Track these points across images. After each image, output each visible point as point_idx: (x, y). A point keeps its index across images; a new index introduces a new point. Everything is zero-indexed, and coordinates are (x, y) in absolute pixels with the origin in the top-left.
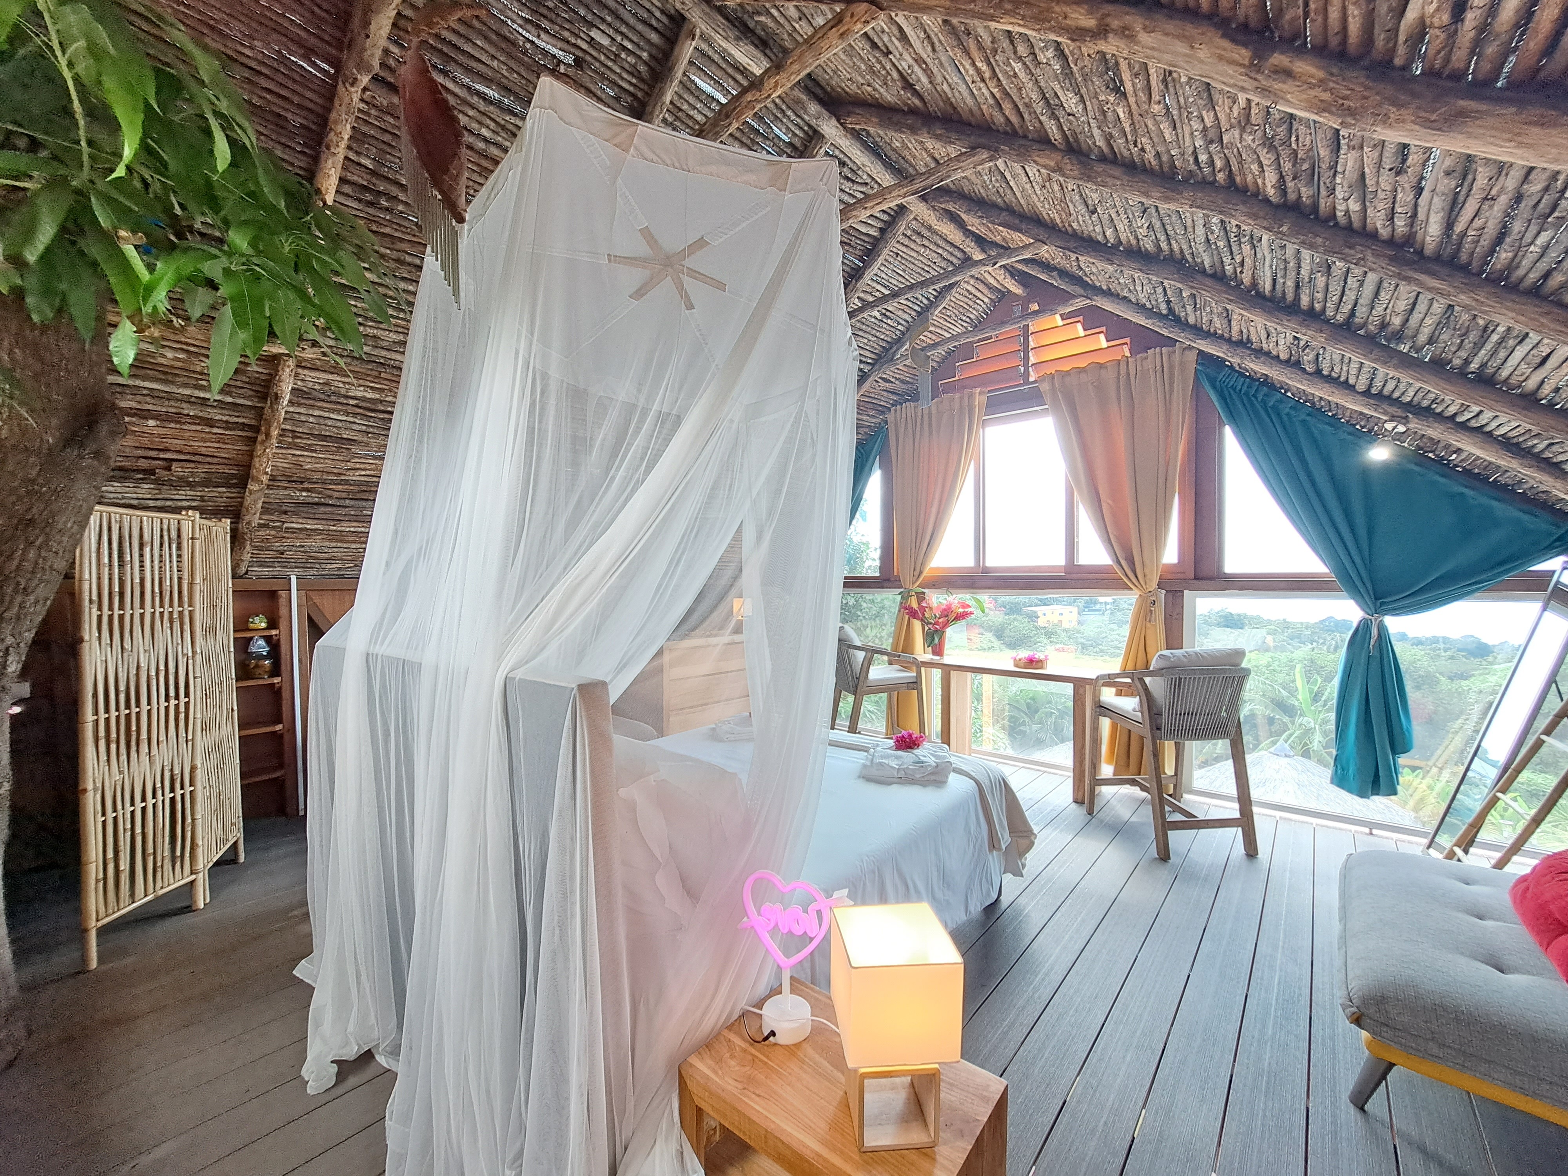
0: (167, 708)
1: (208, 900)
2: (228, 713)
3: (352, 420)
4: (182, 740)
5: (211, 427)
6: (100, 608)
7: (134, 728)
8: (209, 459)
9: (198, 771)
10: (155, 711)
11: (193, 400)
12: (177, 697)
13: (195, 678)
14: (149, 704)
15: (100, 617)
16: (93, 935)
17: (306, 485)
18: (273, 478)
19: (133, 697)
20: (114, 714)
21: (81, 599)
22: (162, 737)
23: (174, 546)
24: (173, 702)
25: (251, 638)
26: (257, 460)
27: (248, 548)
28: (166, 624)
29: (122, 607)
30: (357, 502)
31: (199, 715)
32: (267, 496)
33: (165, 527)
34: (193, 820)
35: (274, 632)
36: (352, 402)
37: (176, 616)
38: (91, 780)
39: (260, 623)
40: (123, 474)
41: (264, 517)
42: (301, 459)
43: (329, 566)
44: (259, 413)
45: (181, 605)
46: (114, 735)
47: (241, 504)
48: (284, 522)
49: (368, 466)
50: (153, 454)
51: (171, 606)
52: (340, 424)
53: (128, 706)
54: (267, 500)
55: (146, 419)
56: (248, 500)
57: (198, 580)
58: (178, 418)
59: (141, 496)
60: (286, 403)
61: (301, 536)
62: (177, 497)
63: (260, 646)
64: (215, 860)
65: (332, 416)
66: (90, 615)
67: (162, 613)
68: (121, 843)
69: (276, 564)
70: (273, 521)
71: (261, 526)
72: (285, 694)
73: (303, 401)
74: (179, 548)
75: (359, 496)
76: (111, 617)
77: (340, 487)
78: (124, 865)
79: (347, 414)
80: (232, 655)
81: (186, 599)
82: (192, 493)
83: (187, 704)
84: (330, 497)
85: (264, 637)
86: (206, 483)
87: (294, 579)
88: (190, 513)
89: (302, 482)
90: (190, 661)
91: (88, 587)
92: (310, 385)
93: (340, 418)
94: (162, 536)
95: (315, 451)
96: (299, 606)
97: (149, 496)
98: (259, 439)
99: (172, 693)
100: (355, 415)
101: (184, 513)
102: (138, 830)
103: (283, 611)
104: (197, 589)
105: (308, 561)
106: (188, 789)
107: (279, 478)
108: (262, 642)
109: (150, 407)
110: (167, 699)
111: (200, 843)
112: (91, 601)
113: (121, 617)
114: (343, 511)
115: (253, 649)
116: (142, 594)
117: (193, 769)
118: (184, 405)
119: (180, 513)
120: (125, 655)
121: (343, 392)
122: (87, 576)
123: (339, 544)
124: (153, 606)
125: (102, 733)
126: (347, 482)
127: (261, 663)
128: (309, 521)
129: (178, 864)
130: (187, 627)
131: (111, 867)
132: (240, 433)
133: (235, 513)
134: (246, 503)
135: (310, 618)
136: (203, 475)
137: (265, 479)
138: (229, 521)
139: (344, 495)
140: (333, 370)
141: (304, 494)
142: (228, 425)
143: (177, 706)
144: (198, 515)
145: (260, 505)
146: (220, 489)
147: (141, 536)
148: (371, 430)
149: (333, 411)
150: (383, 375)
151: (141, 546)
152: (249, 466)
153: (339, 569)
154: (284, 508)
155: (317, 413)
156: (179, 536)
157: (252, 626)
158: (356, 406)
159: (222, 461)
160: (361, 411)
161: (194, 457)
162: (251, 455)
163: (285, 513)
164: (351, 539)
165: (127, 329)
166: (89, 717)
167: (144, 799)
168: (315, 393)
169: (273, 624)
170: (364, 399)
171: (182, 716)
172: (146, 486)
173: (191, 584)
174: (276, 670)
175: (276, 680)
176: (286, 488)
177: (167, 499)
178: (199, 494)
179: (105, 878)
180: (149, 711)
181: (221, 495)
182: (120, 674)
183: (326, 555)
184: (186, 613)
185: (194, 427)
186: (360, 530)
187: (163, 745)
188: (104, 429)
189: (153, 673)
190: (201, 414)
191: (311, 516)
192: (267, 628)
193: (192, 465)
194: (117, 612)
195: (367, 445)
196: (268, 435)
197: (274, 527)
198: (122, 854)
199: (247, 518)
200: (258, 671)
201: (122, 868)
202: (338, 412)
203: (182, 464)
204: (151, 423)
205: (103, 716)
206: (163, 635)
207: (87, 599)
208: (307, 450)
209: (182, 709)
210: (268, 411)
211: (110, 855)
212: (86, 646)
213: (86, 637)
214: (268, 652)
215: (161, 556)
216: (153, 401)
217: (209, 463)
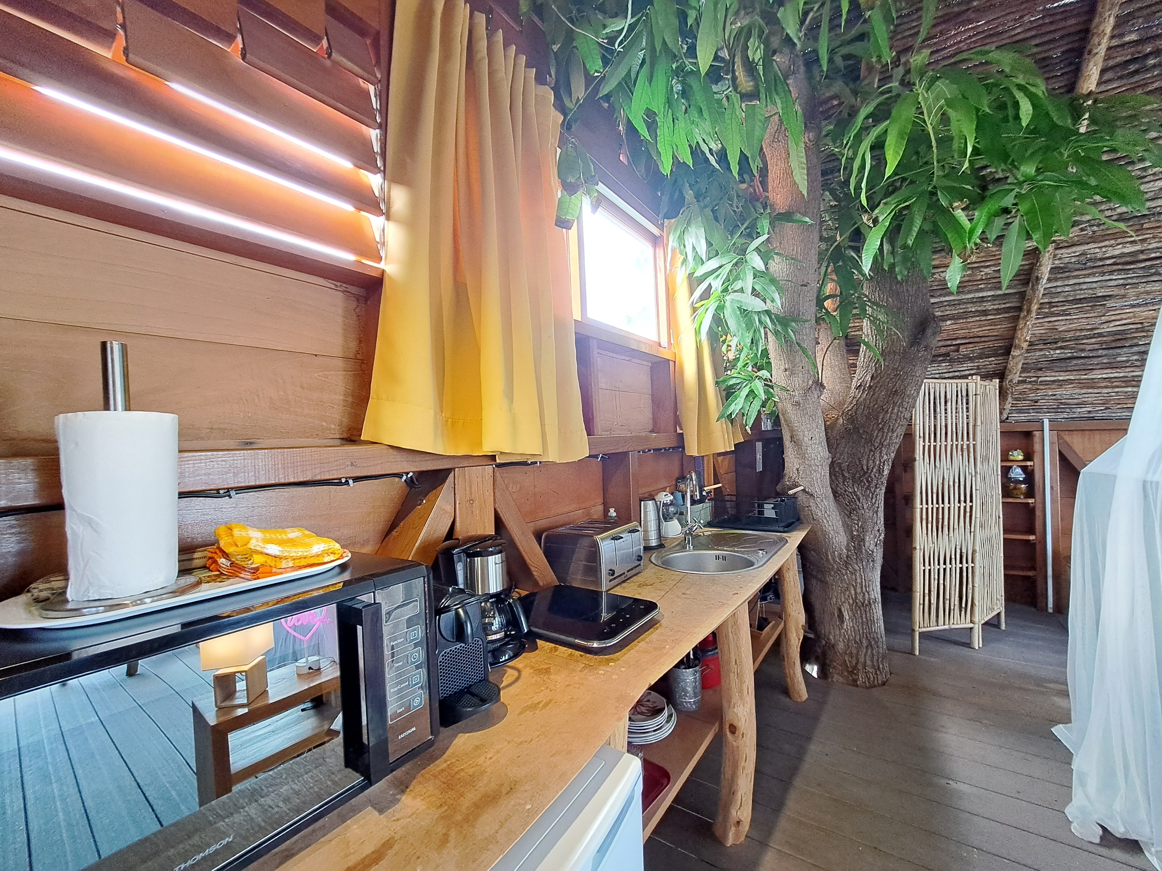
0: (959, 507)
1: (981, 646)
2: (996, 519)
3: (1108, 278)
4: (968, 530)
5: (987, 315)
6: (924, 441)
7: (941, 517)
8: (983, 339)
9: (977, 554)
10: (952, 508)
11: (975, 300)
12: (965, 502)
13: (976, 490)
14: (949, 503)
15: (924, 446)
16: (917, 634)
17: (1060, 344)
18: (1031, 344)
19: (941, 498)
20: (930, 506)
21: (915, 436)
22: (956, 526)
23: (964, 401)
24: (963, 504)
25: (1011, 467)
26: (1019, 332)
27: (1010, 399)
28: (960, 452)
29: (935, 441)
30: (1111, 351)
31: (978, 516)
32: (1026, 358)
33: (959, 389)
34: (973, 586)
35: (1029, 463)
36: (1108, 262)
37: (965, 447)
38: (918, 544)
39: (1018, 455)
40: (936, 359)
41: (1023, 375)
42: (1056, 323)
43: (1079, 410)
44: (1022, 295)
45: (968, 440)
46: (930, 519)
47: (1005, 368)
48: (1038, 377)
49: (1124, 316)
50: (949, 343)
51: (962, 440)
52: (1095, 285)
53: (938, 503)
54: (1026, 361)
55: (946, 321)
56: (1011, 363)
57: (979, 423)
58: (965, 315)
59: (940, 371)
60: (1045, 281)
61: (1053, 387)
62: (962, 369)
63: (1017, 473)
64: (986, 620)
65: (1087, 280)
66: (919, 445)
67: (957, 445)
68: (932, 586)
69: (1031, 411)
70: (1030, 377)
71: (1019, 382)
72: (1038, 513)
73: (1060, 276)
74: (967, 403)
75: (1113, 345)
76: (929, 446)
77: (1093, 340)
78: (934, 600)
79: (1103, 274)
80: (1000, 477)
81: (971, 436)
82: (971, 365)
83: (971, 507)
84: (1083, 350)
85: (1021, 467)
86: (980, 357)
87: (1046, 422)
88: (974, 377)
89: (1056, 343)
90: (974, 479)
91: (918, 430)
92: (1066, 260)
93: (1096, 280)
94: (957, 396)
95: (1069, 314)
96: (1051, 443)
97: (945, 371)
98: (1022, 315)
99: (962, 498)
100: (1111, 273)
101: (970, 378)
102: (941, 582)
103: (1037, 447)
104: (978, 429)
105: (1060, 406)
106: (971, 565)
107: (1037, 343)
108: (1019, 470)
109: (948, 313)
110: (959, 502)
111: (977, 604)
112: (920, 437)
113: (935, 446)
114: (1095, 361)
115: (1012, 475)
116: (946, 434)
117: (974, 552)
118: (968, 306)
119: (967, 378)
120: (937, 470)
121: (1099, 256)
122: (918, 422)
123: (1090, 391)
124: (952, 441)
125: (924, 517)
126: (1100, 335)
127: (1018, 486)
128: (1062, 374)
129: (963, 613)
130: (972, 455)
131: (927, 598)
132: (1007, 315)
133: (1001, 375)
134: (1009, 366)
135: (1061, 454)
136: (979, 351)
137: (1025, 345)
138: (998, 380)
139: (1096, 346)
140: (1091, 240)
141: (1058, 352)
142: (998, 311)
143: (965, 507)
144: (979, 378)
145: (1020, 366)
146: (990, 359)
147: (946, 396)
148: (1130, 281)
149: (1089, 275)
150: (1145, 226)
151: (946, 402)
152: (1012, 338)
153: (1089, 412)
154: (1040, 366)
155: (1072, 282)
156: (967, 395)
157: (1011, 458)
158: (1115, 264)
159: (993, 338)
160: (1120, 267)
161: (972, 340)
162: (1014, 329)
163: (1040, 369)
164: (1102, 385)
165: (956, 262)
166: (918, 505)
167: (945, 563)
168: (1070, 266)
169: (1028, 457)
170: (1122, 255)
171: (968, 514)
172: (944, 364)
173: (975, 426)
174: (1030, 493)
175: (1030, 501)
176: (1041, 350)
177: (955, 372)
178: (976, 364)
179: (924, 604)
180: (949, 508)
181: (991, 363)
182: (934, 482)
183: (1075, 401)
184: (971, 445)
185: (974, 319)
186: (1112, 375)
187: (956, 531)
188: (929, 332)
189: (951, 483)
190: (979, 308)
191: (1065, 369)
192: (1024, 460)
193: (971, 346)
194: (933, 444)
195: (1124, 296)
196: (1029, 311)
197: (1030, 382)
198: (932, 593)
199: (1009, 377)
200: (1015, 492)
201: (932, 602)
202: (1093, 274)
203: (965, 346)
204: (949, 322)
205: (925, 506)
206: (958, 459)
207: (918, 435)
208: (1062, 315)
209: (968, 510)
210: (1029, 292)
211: (927, 591)
212: (917, 463)
213: (917, 458)
214: (1024, 479)
215: (956, 408)
216: (950, 308)
217: (984, 342)
